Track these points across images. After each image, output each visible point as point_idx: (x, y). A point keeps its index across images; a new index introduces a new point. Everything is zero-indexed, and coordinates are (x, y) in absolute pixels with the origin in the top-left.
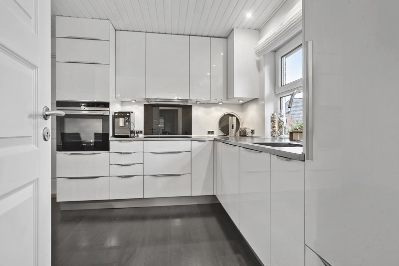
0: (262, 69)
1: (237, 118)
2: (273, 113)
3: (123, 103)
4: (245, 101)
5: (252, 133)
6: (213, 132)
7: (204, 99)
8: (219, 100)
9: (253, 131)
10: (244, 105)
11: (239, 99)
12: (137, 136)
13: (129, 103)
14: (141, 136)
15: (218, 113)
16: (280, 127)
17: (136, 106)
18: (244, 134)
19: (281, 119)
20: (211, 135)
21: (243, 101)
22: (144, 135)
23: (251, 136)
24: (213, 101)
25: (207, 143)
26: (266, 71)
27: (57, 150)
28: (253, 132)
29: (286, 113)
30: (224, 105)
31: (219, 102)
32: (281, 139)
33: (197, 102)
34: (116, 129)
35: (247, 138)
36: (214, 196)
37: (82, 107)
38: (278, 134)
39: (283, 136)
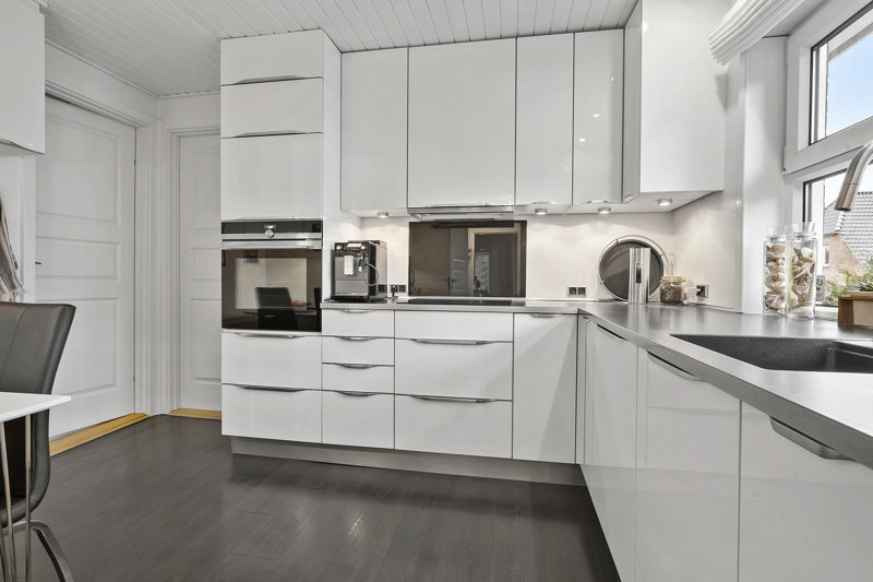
0: (737, 100)
1: (653, 252)
2: (772, 233)
3: (363, 221)
4: (677, 203)
5: (698, 294)
6: (582, 291)
7: (556, 202)
8: (597, 202)
9: (703, 288)
10: (676, 213)
11: (660, 197)
12: (394, 298)
13: (374, 220)
14: (404, 297)
15: (599, 239)
16: (799, 280)
17: (390, 227)
18: (674, 298)
19: (806, 252)
20: (577, 298)
21: (671, 201)
22: (410, 294)
23: (697, 305)
24: (580, 207)
25: (558, 320)
26: (752, 106)
27: (223, 327)
28: (702, 291)
29: (826, 236)
30: (614, 216)
31: (600, 210)
32: (803, 318)
33: (537, 211)
34: (337, 282)
35: (685, 308)
36: (577, 467)
37: (269, 234)
38: (792, 301)
39: (809, 309)
